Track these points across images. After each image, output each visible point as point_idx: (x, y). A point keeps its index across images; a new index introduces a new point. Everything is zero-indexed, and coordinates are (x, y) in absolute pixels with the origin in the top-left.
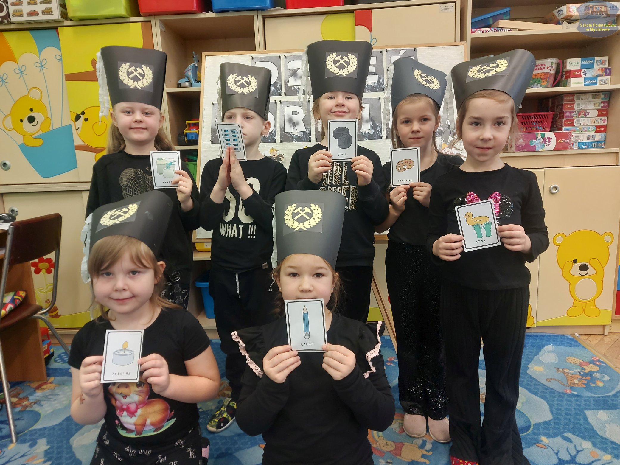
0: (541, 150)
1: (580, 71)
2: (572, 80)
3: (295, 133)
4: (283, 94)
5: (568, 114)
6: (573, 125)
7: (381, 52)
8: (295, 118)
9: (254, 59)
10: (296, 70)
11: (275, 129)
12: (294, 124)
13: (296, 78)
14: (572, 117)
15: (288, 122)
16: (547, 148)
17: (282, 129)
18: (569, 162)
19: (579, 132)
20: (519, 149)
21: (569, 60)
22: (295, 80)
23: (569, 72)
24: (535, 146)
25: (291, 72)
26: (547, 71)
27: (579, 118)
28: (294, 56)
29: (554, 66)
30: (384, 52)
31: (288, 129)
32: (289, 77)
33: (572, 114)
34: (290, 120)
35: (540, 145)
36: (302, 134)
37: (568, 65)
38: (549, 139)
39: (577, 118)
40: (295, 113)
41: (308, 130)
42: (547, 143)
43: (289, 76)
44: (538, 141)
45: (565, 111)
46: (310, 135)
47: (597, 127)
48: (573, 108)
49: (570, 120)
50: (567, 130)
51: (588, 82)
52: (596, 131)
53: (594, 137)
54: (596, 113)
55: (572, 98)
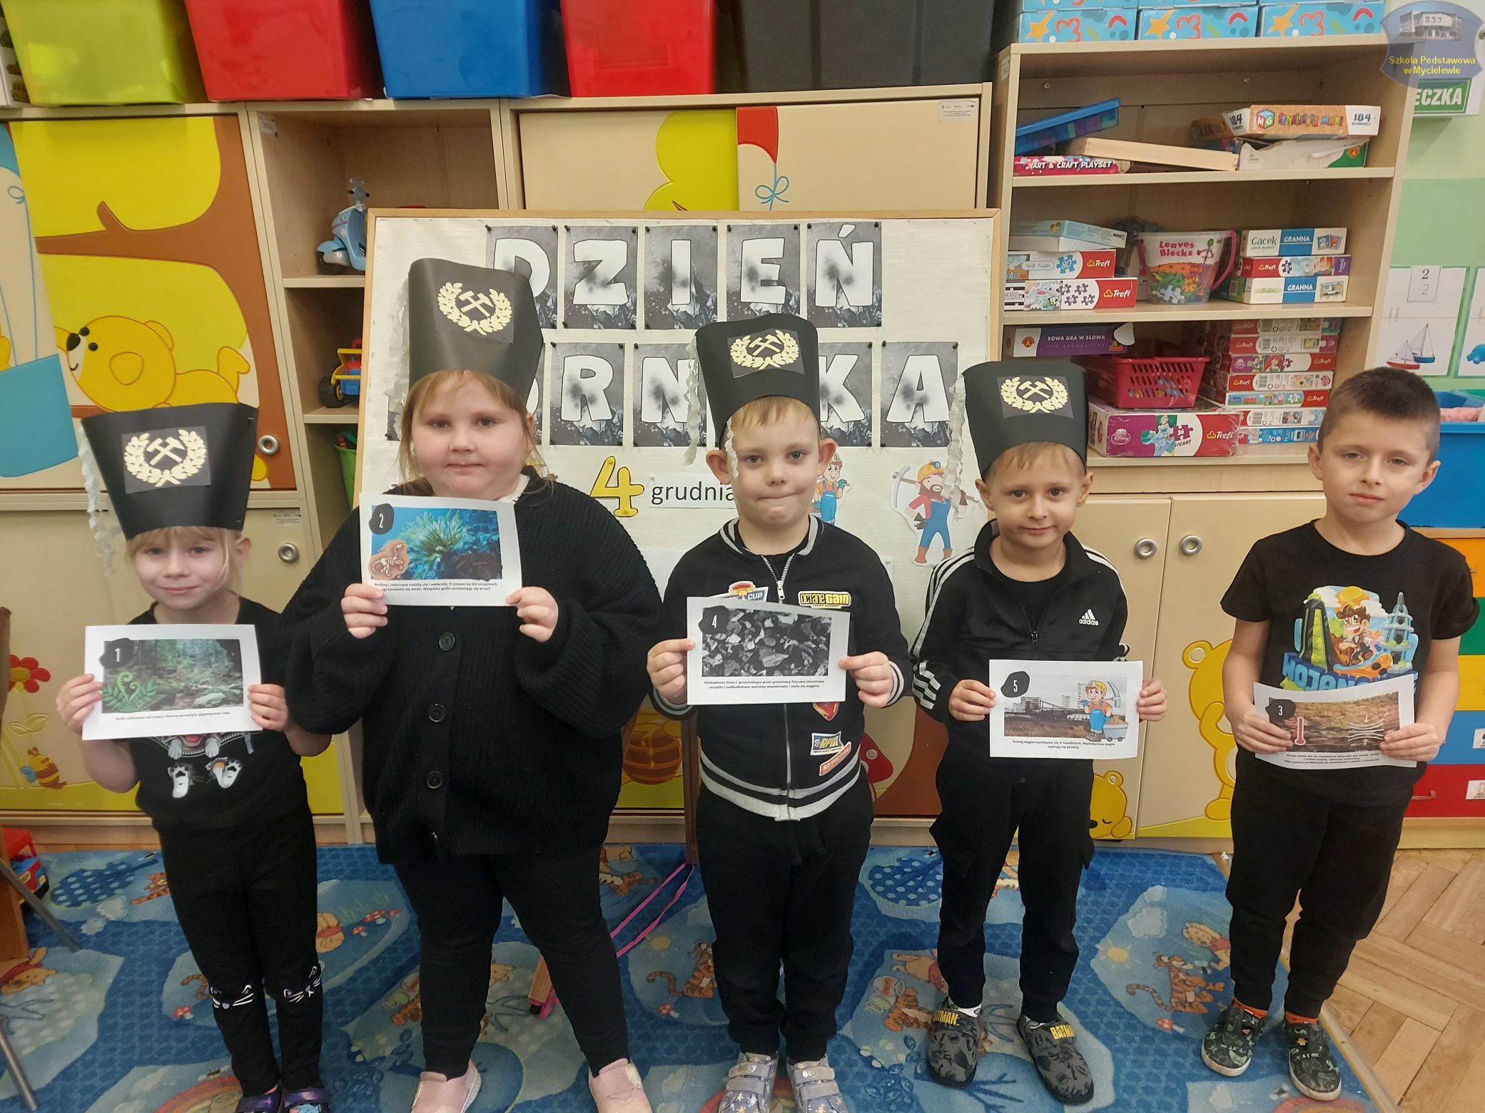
0: (1166, 454)
1: (1277, 262)
2: (1257, 283)
3: (587, 423)
4: (559, 324)
5: (1240, 362)
6: (1250, 388)
7: (796, 228)
8: (588, 385)
9: (493, 232)
10: (594, 264)
11: (539, 410)
12: (584, 401)
13: (591, 285)
14: (1250, 369)
15: (570, 395)
16: (1178, 451)
17: (556, 412)
18: (1229, 480)
19: (1265, 404)
20: (1114, 450)
21: (1252, 234)
22: (591, 290)
23: (1249, 261)
24: (1153, 445)
25: (581, 268)
26: (1197, 260)
27: (1265, 372)
28: (589, 229)
29: (1216, 249)
30: (803, 229)
31: (570, 412)
32: (576, 281)
33: (1250, 364)
34: (576, 391)
35: (1164, 443)
36: (603, 426)
37: (1249, 246)
38: (1187, 430)
39: (1261, 372)
40: (588, 374)
41: (616, 416)
42: (1182, 440)
43: (575, 278)
44: (1160, 434)
45: (1233, 356)
46: (621, 428)
47: (1307, 393)
48: (1253, 350)
49: (1245, 378)
50: (1236, 401)
51: (1293, 288)
52: (1305, 404)
53: (1297, 417)
54: (1307, 361)
55: (1252, 326)
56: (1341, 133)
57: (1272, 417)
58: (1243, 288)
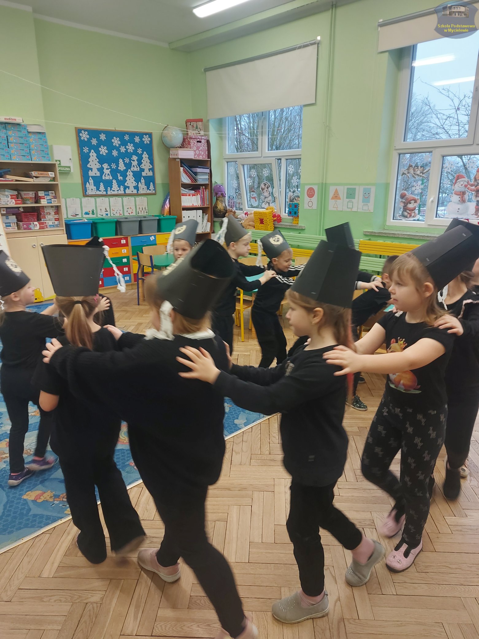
0: (33, 229)
1: (44, 197)
2: (42, 200)
6: (45, 218)
14: (45, 215)
16: (36, 229)
18: (46, 233)
19: (49, 221)
20: (25, 229)
21: (39, 192)
23: (40, 196)
24: (31, 228)
26: (31, 196)
27: (47, 215)
29: (34, 194)
33: (44, 214)
35: (33, 227)
37: (39, 194)
38: (36, 225)
42: (36, 227)
45: (41, 212)
47: (55, 219)
48: (44, 212)
49: (44, 216)
50: (44, 220)
51: (48, 201)
52: (55, 220)
53: (55, 223)
54: (54, 214)
55: (43, 207)
56: (49, 176)
57: (50, 223)
58: (40, 201)
